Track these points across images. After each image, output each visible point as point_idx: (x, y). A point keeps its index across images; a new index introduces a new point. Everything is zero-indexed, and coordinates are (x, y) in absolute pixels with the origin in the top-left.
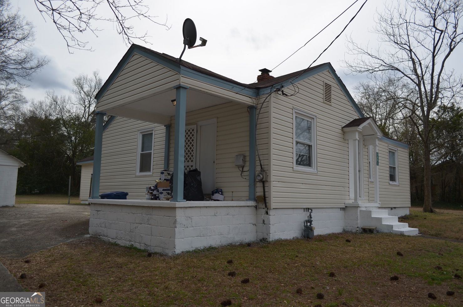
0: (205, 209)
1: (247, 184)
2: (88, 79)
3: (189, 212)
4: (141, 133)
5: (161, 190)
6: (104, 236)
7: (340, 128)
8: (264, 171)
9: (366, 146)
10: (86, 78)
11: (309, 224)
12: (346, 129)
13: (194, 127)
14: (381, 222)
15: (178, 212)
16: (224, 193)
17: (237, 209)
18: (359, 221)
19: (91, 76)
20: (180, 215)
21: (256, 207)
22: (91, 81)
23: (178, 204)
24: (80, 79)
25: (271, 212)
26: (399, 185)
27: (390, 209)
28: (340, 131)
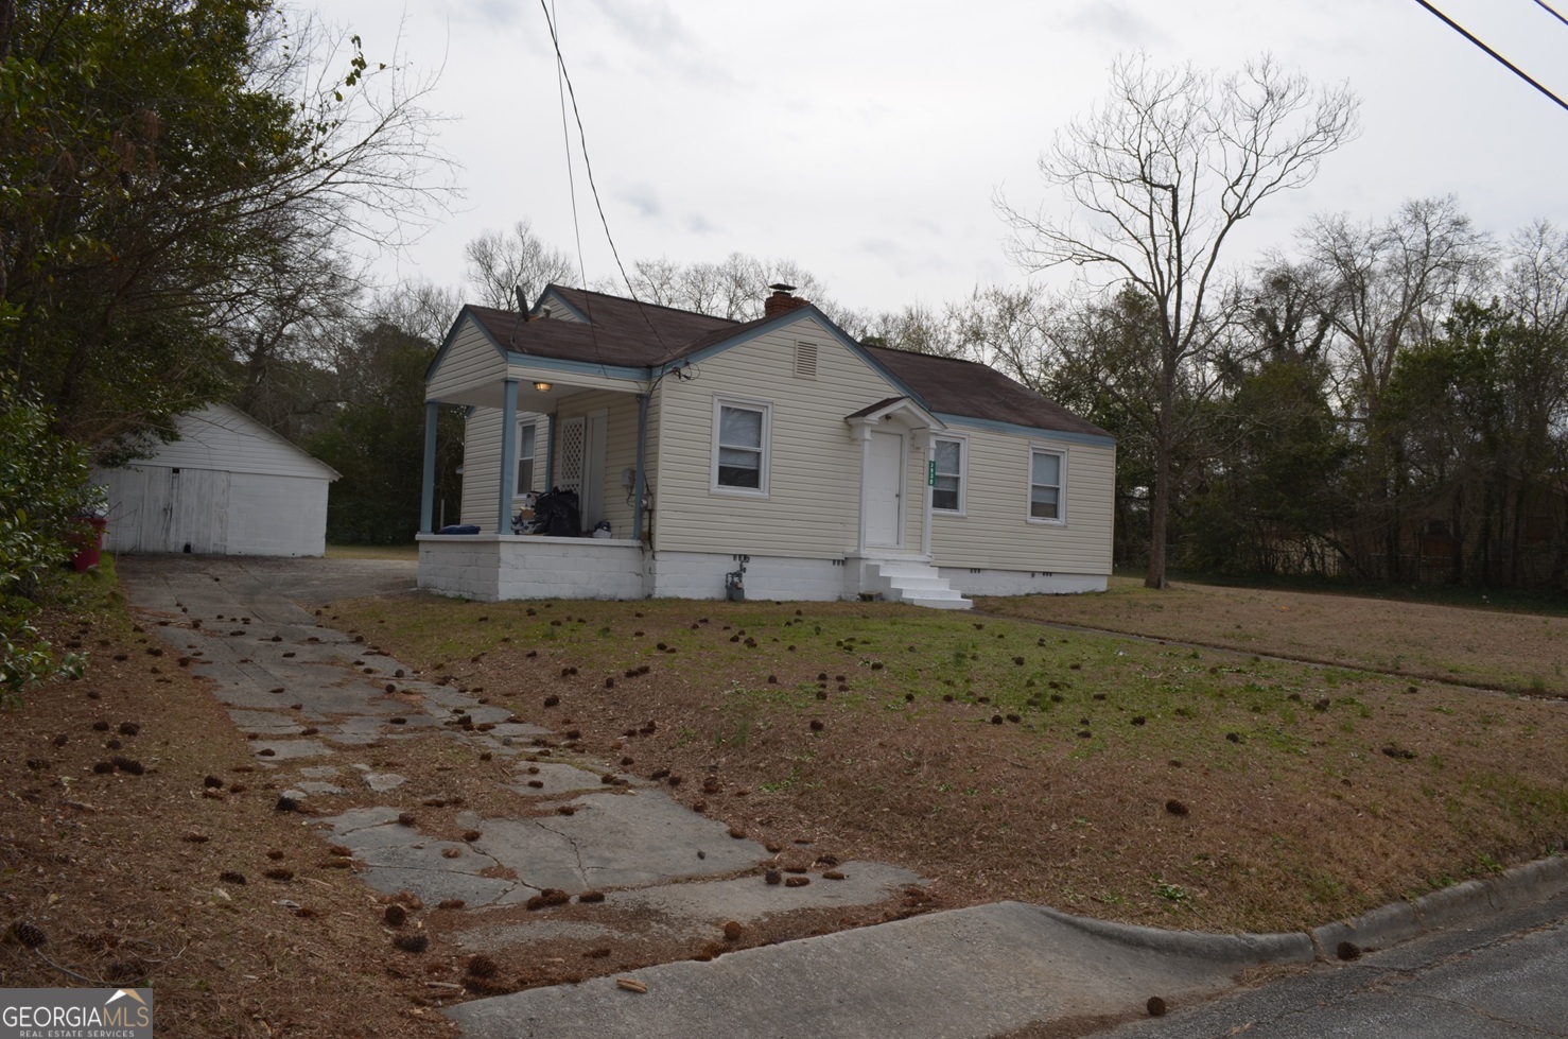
0: (548, 546)
1: (632, 513)
2: (504, 242)
3: (520, 549)
4: (522, 423)
5: (526, 522)
6: (434, 587)
7: (842, 418)
8: (651, 494)
9: (918, 448)
10: (498, 241)
11: (736, 579)
12: (853, 421)
13: (582, 420)
14: (890, 584)
15: (502, 547)
16: (612, 529)
17: (606, 550)
18: (861, 584)
19: (510, 234)
20: (506, 552)
21: (641, 548)
22: (512, 246)
23: (501, 537)
24: (484, 245)
25: (658, 556)
26: (1066, 527)
27: (1030, 575)
28: (841, 424)
